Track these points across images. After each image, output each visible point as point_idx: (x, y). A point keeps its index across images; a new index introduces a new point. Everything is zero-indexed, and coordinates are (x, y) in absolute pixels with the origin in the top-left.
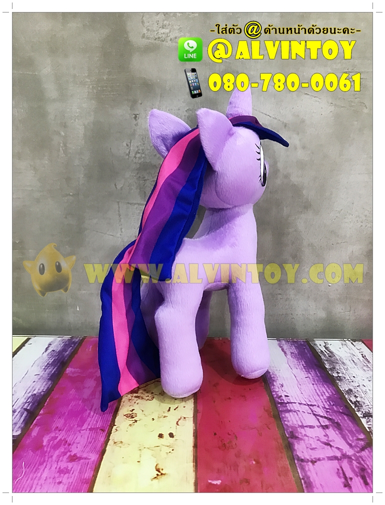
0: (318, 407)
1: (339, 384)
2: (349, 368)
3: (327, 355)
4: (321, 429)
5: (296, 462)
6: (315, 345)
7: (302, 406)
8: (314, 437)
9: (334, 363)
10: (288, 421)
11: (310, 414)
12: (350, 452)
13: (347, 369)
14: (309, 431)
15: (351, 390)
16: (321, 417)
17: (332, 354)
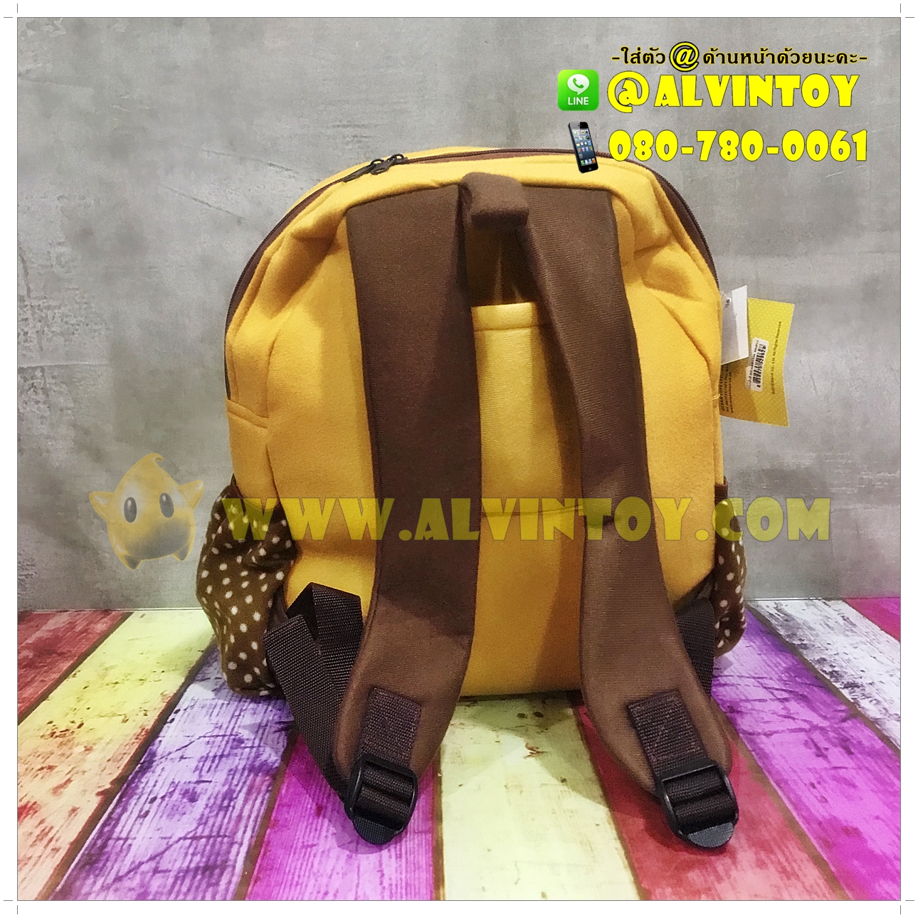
0: (771, 679)
1: (805, 652)
2: (819, 633)
3: (781, 619)
4: (777, 703)
5: (741, 735)
6: (758, 606)
7: (743, 679)
8: (766, 710)
9: (792, 628)
10: (724, 696)
11: (759, 687)
12: (824, 724)
13: (817, 635)
14: (758, 705)
15: (824, 660)
16: (777, 689)
17: (788, 618)
